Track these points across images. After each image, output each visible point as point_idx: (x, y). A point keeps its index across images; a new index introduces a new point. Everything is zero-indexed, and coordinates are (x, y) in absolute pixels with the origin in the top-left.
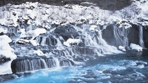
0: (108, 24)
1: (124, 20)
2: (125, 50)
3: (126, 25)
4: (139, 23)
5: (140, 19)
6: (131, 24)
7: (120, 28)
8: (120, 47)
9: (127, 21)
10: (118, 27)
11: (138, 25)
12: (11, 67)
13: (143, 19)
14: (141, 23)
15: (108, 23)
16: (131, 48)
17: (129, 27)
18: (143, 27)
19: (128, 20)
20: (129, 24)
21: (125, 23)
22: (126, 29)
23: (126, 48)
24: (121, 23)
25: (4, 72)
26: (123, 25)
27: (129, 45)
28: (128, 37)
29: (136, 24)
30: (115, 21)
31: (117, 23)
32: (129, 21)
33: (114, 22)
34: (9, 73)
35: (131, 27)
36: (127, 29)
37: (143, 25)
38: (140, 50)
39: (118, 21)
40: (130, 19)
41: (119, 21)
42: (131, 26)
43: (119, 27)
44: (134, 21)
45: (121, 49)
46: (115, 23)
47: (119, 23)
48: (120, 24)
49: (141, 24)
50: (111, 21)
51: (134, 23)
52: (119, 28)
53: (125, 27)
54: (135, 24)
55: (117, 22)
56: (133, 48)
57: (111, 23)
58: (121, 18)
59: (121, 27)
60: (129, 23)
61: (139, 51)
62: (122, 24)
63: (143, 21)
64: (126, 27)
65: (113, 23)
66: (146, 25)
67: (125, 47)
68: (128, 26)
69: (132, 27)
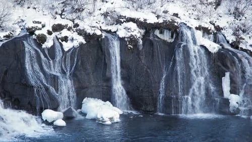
0: (7, 37)
1: (59, 21)
2: (61, 123)
3: (65, 39)
4: (109, 28)
5: (112, 17)
6: (81, 33)
7: (49, 49)
8: (48, 114)
9: (70, 24)
10: (39, 46)
11: (104, 35)
13: (121, 17)
14: (113, 28)
15: (7, 33)
16: (84, 114)
17: (76, 44)
18: (122, 40)
19: (73, 21)
20: (75, 35)
21: (65, 33)
22: (66, 50)
23: (68, 118)
24: (50, 33)
26: (58, 39)
27: (79, 105)
28: (74, 76)
29: (98, 33)
30: (30, 25)
31: (37, 32)
32: (77, 25)
33: (28, 29)
35: (81, 45)
36: (69, 50)
37: (122, 33)
38: (111, 119)
39: (40, 26)
40: (78, 18)
41: (43, 26)
42: (81, 39)
43: (44, 46)
44: (92, 24)
45: (50, 121)
46: (31, 32)
47: (44, 32)
48: (48, 36)
49: (115, 32)
50: (17, 26)
51: (90, 31)
52: (43, 51)
53: (64, 43)
54: (94, 34)
55: (36, 29)
56: (91, 115)
57: (18, 32)
58: (50, 16)
59: (48, 44)
60: (77, 31)
61: (109, 122)
62: (54, 34)
63: (121, 23)
64: (67, 46)
65: (23, 34)
66: (129, 34)
67: (64, 113)
68: (72, 40)
69: (84, 42)
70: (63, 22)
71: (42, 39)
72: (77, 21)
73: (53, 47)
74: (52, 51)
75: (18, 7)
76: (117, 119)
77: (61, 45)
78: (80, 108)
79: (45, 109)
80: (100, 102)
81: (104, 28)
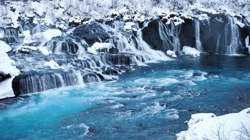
0: (151, 19)
1: (172, 13)
2: (175, 56)
3: (176, 21)
4: (195, 16)
5: (196, 11)
6: (182, 18)
7: (168, 25)
8: (169, 52)
9: (178, 14)
10: (165, 24)
11: (193, 19)
12: (13, 87)
13: (200, 11)
14: (197, 16)
15: (151, 18)
16: (184, 53)
17: (180, 23)
19: (178, 13)
20: (180, 19)
21: (175, 18)
22: (176, 25)
23: (177, 53)
24: (169, 18)
25: (2, 95)
26: (172, 21)
27: (181, 49)
28: (179, 37)
29: (190, 18)
30: (160, 14)
31: (164, 18)
32: (180, 15)
33: (160, 16)
34: (9, 96)
35: (183, 23)
37: (200, 18)
38: (196, 55)
39: (165, 15)
40: (181, 12)
42: (183, 21)
43: (166, 24)
44: (188, 14)
45: (170, 55)
46: (161, 17)
47: (166, 17)
49: (197, 18)
50: (154, 15)
51: (187, 17)
53: (175, 22)
55: (163, 16)
56: (187, 53)
57: (155, 18)
58: (168, 11)
59: (168, 23)
60: (180, 17)
61: (195, 56)
62: (171, 19)
63: (200, 14)
64: (176, 24)
65: (157, 18)
66: (204, 19)
68: (179, 21)
70: (175, 13)
71: (165, 21)
72: (180, 13)
73: (170, 24)
74: (170, 26)
75: (154, 7)
76: (198, 55)
78: (182, 50)
79: (168, 50)
80: (190, 48)
81: (192, 16)
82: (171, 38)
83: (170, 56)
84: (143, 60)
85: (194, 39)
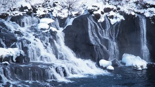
0: (77, 15)
1: (108, 6)
2: (111, 68)
3: (112, 17)
4: (139, 11)
5: (141, 4)
6: (122, 13)
7: (102, 23)
8: (103, 62)
9: (115, 8)
10: (96, 21)
11: (136, 15)
14: (142, 11)
15: (77, 12)
16: (124, 64)
17: (119, 20)
18: (147, 19)
19: (116, 6)
20: (118, 15)
21: (112, 13)
22: (112, 24)
23: (114, 65)
24: (102, 13)
26: (107, 17)
27: (121, 58)
28: (117, 40)
29: (133, 14)
30: (90, 8)
31: (95, 13)
32: (119, 9)
33: (89, 11)
35: (122, 21)
36: (114, 24)
37: (147, 14)
38: (142, 67)
39: (96, 9)
40: (120, 4)
41: (98, 9)
42: (122, 18)
43: (99, 21)
44: (130, 8)
45: (104, 66)
46: (91, 12)
47: (99, 12)
48: (101, 15)
49: (143, 14)
50: (81, 8)
51: (128, 12)
52: (98, 24)
53: (111, 19)
54: (131, 15)
55: (94, 10)
56: (129, 64)
57: (83, 12)
58: (102, 3)
59: (102, 20)
60: (119, 12)
61: (140, 69)
62: (105, 14)
64: (113, 21)
65: (86, 13)
66: (152, 15)
67: (112, 62)
68: (116, 18)
69: (124, 19)
70: (111, 7)
71: (97, 17)
72: (119, 6)
73: (105, 22)
74: (104, 24)
76: (145, 67)
77: (110, 21)
78: (121, 60)
79: (101, 59)
80: (133, 57)
81: (136, 11)
82: (106, 42)
83: (105, 68)
84: (65, 74)
85: (139, 44)
